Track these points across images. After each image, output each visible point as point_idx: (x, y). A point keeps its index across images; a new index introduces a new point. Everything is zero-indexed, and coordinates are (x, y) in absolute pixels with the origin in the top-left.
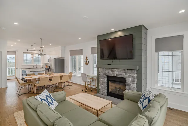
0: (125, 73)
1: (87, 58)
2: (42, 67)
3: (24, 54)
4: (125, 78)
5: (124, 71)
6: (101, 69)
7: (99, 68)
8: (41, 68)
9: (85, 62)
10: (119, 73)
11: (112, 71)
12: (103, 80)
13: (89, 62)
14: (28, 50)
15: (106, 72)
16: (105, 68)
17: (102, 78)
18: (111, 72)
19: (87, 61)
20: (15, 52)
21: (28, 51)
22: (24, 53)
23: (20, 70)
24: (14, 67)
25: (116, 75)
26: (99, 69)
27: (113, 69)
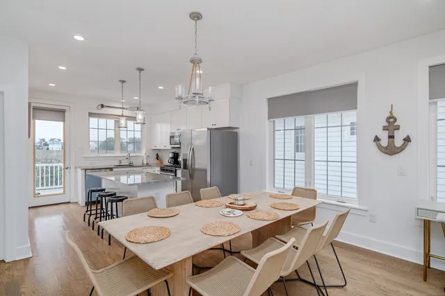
1: (391, 119)
2: (145, 163)
3: (91, 119)
8: (142, 166)
9: (377, 139)
13: (407, 139)
14: (102, 106)
20: (63, 111)
21: (105, 111)
22: (91, 115)
23: (80, 173)
24: (59, 162)
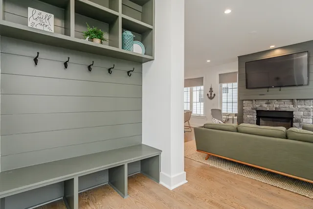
0: (293, 104)
1: (211, 89)
4: (293, 112)
5: (291, 103)
6: (247, 102)
7: (243, 100)
9: (208, 95)
10: (281, 106)
11: (268, 103)
12: (251, 116)
13: (214, 95)
15: (257, 106)
16: (255, 100)
17: (248, 114)
18: (265, 106)
19: (211, 94)
25: (276, 108)
26: (244, 102)
27: (269, 101)
